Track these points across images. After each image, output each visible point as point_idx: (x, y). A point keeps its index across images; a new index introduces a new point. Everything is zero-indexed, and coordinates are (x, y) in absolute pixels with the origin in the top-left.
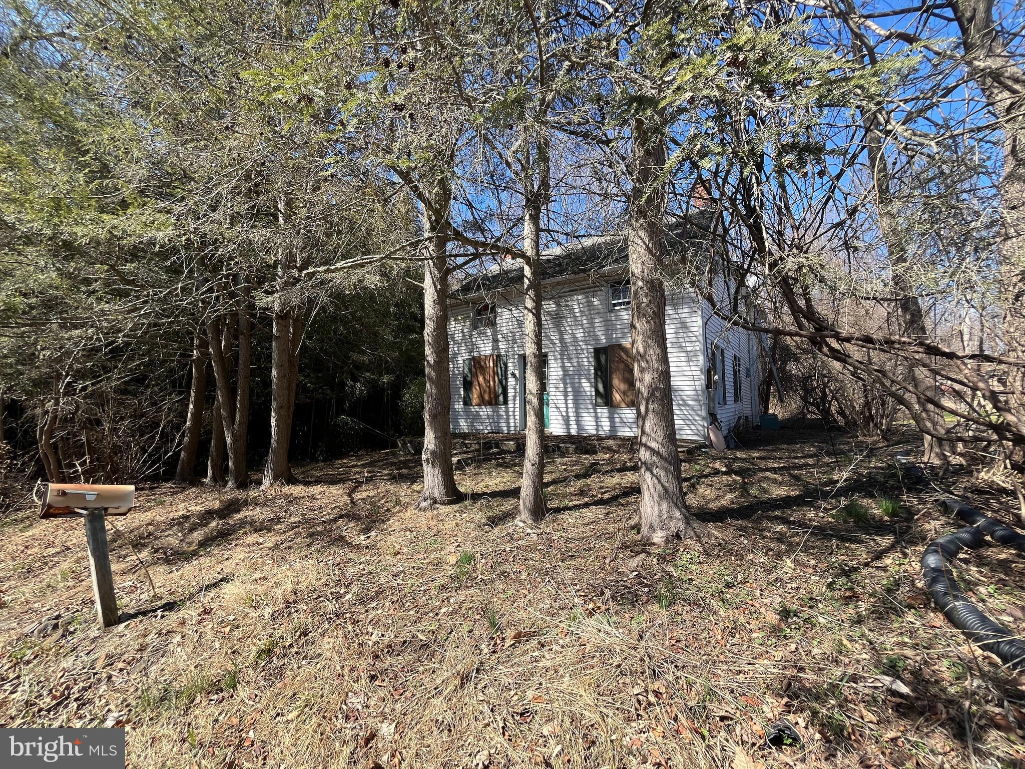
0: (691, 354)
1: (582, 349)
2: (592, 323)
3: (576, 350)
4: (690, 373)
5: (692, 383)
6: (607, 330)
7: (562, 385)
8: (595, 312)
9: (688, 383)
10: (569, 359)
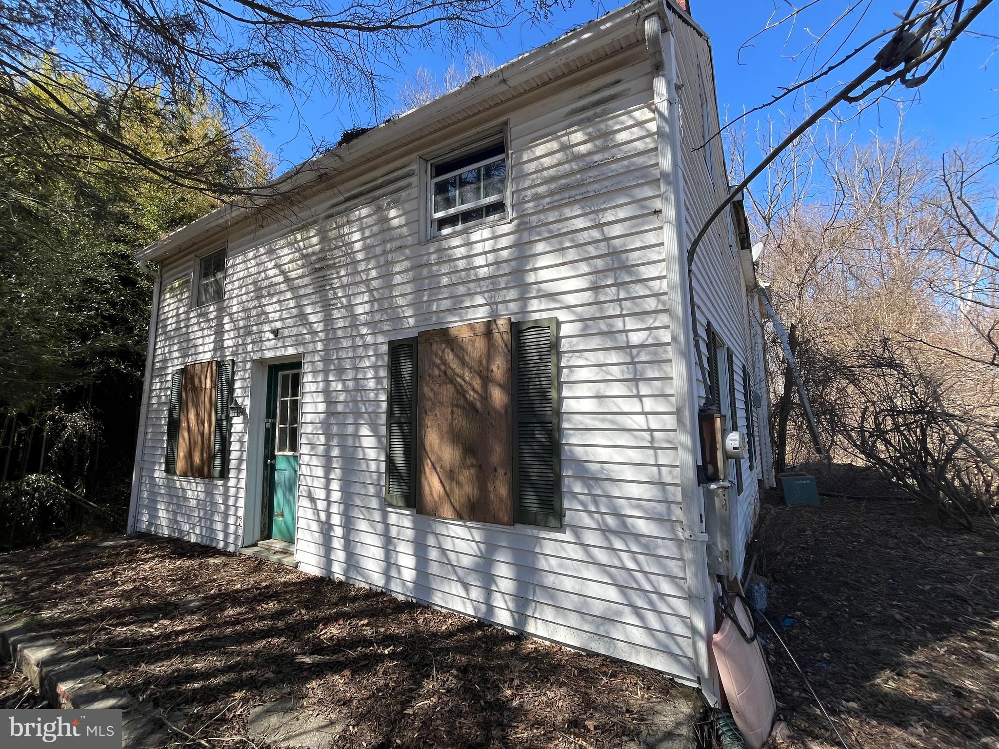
0: (643, 357)
1: (366, 346)
2: (386, 276)
3: (354, 347)
4: (640, 421)
5: (647, 456)
6: (419, 291)
7: (322, 439)
8: (396, 244)
9: (634, 455)
10: (340, 371)
